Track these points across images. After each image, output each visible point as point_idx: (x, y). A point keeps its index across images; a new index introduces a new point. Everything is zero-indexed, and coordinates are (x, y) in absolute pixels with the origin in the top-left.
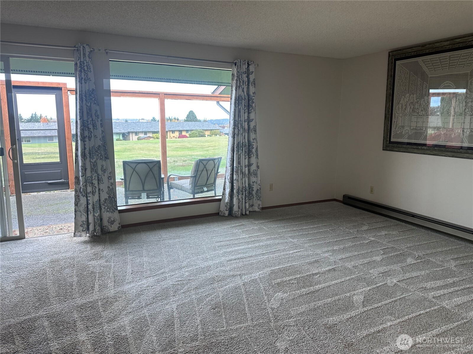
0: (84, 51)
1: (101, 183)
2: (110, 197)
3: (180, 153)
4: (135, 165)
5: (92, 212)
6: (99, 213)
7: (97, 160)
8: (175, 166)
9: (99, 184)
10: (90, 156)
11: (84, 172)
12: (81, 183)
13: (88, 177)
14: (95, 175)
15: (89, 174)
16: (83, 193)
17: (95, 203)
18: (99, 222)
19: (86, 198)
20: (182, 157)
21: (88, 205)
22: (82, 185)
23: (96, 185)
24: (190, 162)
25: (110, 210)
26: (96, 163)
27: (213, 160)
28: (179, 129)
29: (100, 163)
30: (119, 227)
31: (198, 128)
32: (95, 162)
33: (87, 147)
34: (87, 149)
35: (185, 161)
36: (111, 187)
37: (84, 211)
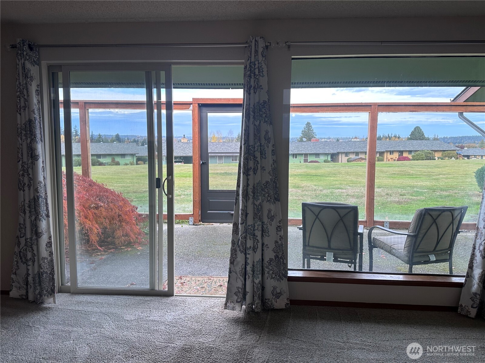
0: (257, 47)
1: (266, 235)
2: (278, 257)
3: (397, 182)
4: (319, 209)
5: (251, 276)
6: (260, 279)
7: (263, 202)
8: (387, 203)
9: (263, 236)
10: (254, 196)
11: (244, 219)
12: (240, 233)
13: (249, 226)
14: (258, 224)
15: (250, 221)
16: (241, 247)
17: (256, 263)
18: (259, 292)
19: (244, 255)
20: (399, 188)
21: (247, 266)
22: (241, 236)
23: (259, 238)
24: (411, 197)
25: (275, 276)
26: (261, 207)
27: (451, 211)
28: (399, 150)
29: (267, 206)
30: (288, 304)
31: (425, 149)
32: (260, 204)
33: (251, 183)
34: (251, 187)
35: (403, 196)
36: (280, 242)
37: (241, 273)
